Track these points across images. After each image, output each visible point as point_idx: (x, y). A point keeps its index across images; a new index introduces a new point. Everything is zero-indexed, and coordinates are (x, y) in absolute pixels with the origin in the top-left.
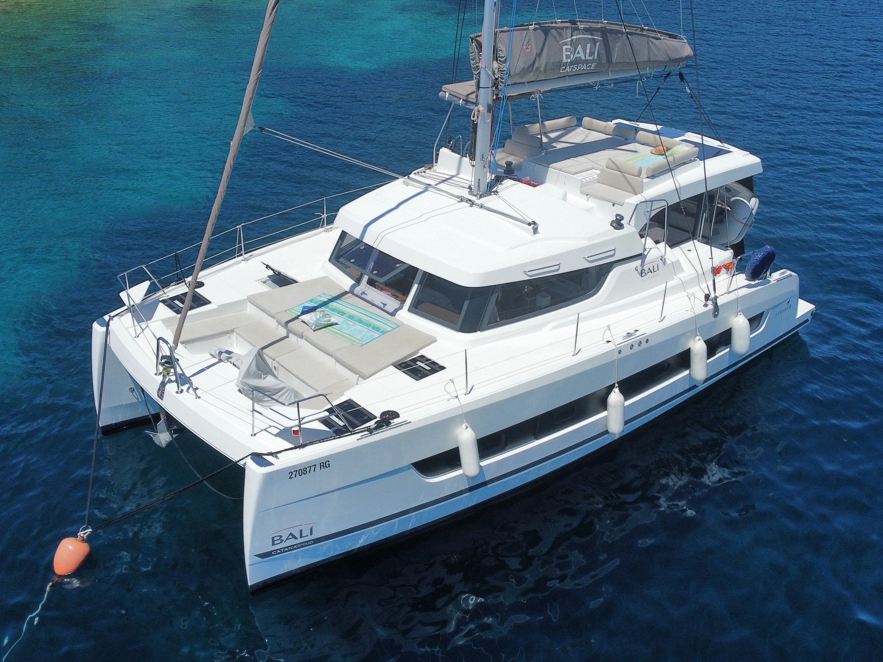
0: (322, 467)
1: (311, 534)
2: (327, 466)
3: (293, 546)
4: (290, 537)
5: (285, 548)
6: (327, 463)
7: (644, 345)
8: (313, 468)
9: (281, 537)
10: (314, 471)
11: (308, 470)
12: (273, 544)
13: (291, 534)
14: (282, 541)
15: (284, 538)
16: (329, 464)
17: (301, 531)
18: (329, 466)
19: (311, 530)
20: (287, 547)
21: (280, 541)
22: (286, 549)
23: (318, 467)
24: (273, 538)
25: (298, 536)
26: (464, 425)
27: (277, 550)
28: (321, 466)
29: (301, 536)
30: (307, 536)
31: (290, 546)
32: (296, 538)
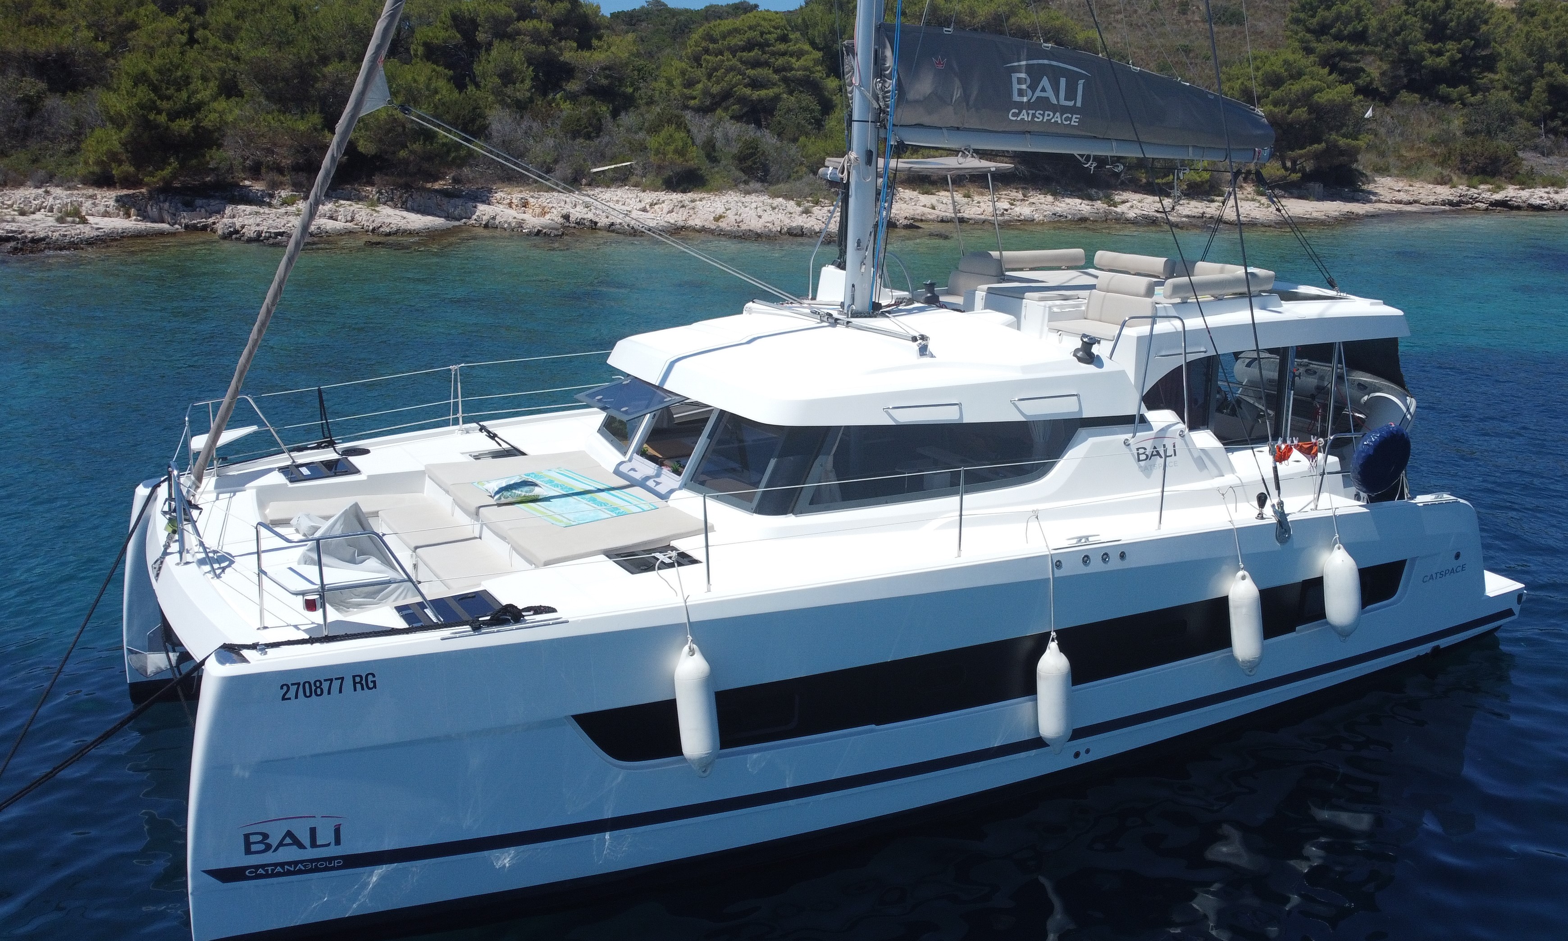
0: (358, 686)
1: (338, 842)
2: (371, 685)
3: (296, 863)
4: (288, 840)
5: (276, 865)
6: (370, 678)
7: (1115, 564)
8: (336, 684)
9: (265, 836)
10: (340, 691)
11: (325, 686)
12: (248, 851)
13: (289, 834)
14: (268, 847)
15: (274, 841)
16: (374, 682)
17: (313, 831)
18: (375, 687)
19: (337, 831)
20: (282, 865)
21: (262, 847)
22: (279, 869)
23: (348, 683)
24: (247, 837)
25: (306, 840)
26: (686, 649)
27: (257, 867)
28: (355, 683)
29: (314, 844)
30: (329, 845)
31: (289, 863)
32: (301, 846)
